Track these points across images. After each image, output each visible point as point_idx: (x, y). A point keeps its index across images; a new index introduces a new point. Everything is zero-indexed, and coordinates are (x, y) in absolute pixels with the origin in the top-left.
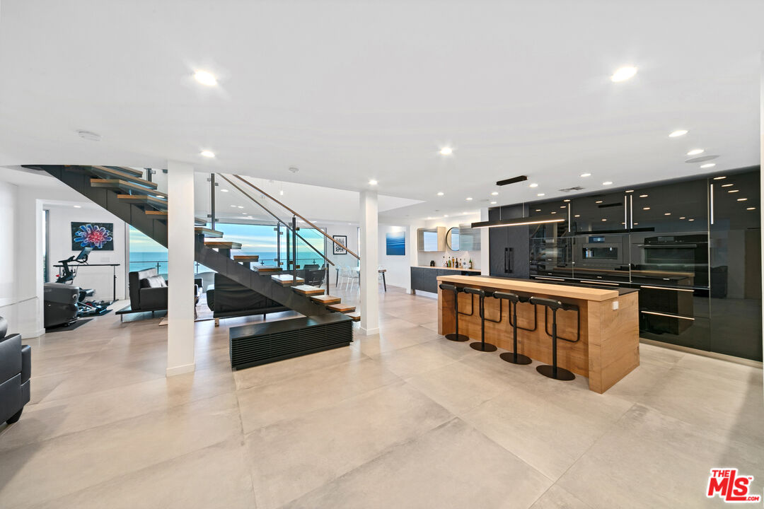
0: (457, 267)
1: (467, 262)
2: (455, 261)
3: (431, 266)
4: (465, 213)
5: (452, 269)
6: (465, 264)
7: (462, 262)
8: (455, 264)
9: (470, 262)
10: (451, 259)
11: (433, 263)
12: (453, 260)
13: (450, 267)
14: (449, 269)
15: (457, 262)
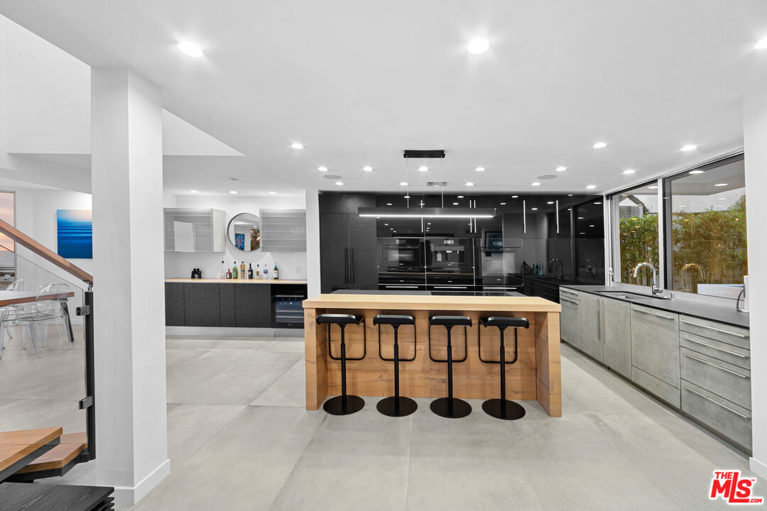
0: (251, 277)
1: (271, 270)
2: (247, 268)
3: (193, 277)
4: (272, 193)
5: (239, 281)
6: (266, 272)
7: (261, 270)
8: (247, 274)
9: (276, 269)
10: (238, 266)
11: (196, 273)
12: (243, 266)
13: (236, 278)
14: (233, 281)
15: (251, 271)
